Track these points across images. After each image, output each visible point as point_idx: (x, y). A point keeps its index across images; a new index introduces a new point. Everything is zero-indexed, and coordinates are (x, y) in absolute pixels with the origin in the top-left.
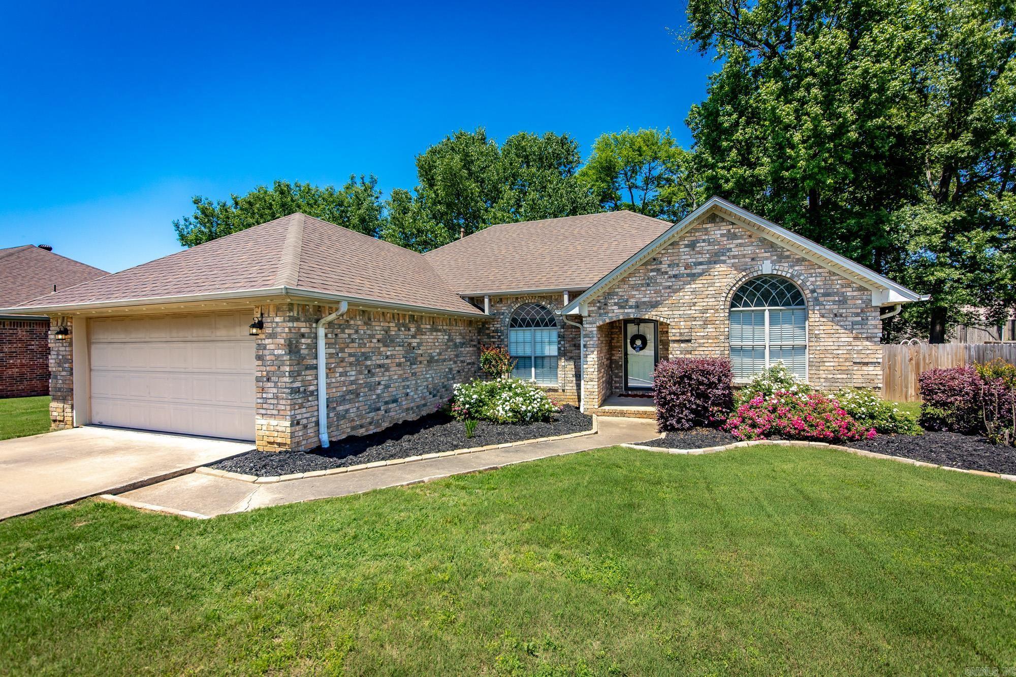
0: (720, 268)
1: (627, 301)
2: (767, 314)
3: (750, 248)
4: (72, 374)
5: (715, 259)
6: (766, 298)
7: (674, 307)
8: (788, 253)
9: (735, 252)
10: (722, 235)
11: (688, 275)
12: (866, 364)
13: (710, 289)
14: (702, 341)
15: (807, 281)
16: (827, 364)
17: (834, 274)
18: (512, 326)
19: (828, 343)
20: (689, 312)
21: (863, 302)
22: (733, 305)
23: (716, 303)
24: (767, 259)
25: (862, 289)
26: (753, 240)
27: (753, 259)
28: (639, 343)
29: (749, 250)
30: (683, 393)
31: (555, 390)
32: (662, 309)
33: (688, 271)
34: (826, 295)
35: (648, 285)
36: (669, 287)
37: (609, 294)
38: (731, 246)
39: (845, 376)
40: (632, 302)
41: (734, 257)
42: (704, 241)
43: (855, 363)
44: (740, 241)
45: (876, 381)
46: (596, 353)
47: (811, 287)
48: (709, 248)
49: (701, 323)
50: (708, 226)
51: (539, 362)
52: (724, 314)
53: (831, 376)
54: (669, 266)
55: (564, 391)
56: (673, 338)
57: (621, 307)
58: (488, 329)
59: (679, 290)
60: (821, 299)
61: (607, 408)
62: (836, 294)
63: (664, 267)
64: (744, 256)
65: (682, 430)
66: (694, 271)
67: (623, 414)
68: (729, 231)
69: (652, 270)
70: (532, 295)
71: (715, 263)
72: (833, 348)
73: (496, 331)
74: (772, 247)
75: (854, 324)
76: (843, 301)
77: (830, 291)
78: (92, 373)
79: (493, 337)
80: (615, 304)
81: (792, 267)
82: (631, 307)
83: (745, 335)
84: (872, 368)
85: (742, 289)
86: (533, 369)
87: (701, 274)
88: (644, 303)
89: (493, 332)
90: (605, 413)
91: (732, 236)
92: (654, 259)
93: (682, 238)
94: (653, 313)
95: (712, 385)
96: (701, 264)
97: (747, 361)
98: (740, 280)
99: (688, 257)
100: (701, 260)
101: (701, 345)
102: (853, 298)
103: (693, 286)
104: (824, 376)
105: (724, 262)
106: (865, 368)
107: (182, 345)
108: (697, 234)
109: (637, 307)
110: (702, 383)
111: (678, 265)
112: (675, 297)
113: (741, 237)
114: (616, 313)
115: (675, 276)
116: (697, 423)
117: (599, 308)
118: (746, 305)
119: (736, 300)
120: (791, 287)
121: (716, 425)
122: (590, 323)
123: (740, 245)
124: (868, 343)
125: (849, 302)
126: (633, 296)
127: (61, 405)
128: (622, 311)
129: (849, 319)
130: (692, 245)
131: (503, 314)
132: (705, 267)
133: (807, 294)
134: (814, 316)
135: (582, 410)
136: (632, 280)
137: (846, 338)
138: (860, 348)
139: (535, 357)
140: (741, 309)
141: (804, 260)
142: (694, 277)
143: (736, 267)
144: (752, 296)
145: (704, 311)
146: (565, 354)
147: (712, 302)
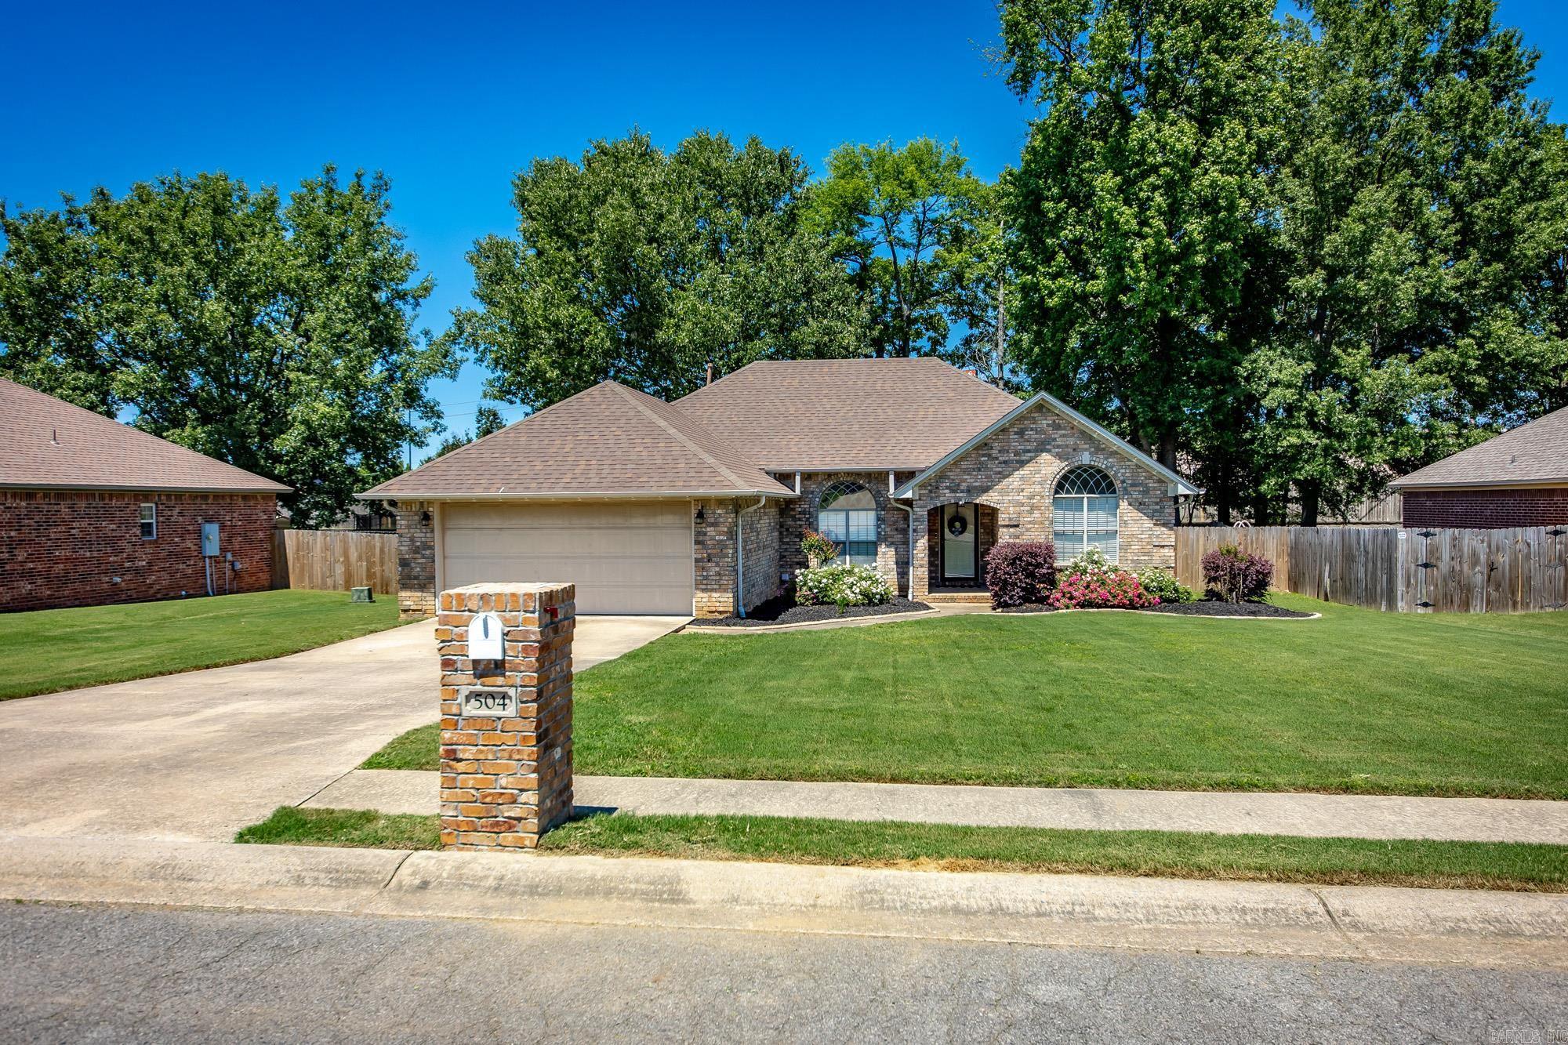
0: (1045, 457)
1: (959, 485)
2: (1085, 500)
3: (1072, 439)
4: (434, 561)
5: (1041, 448)
6: (1085, 487)
7: (1003, 492)
8: (1103, 447)
9: (1059, 441)
10: (1048, 425)
11: (1017, 462)
12: (1163, 547)
13: (1037, 476)
14: (1029, 526)
15: (1119, 473)
16: (1133, 547)
17: (1140, 467)
18: (822, 506)
19: (1134, 528)
20: (1017, 498)
21: (1161, 493)
22: (1057, 492)
23: (1041, 490)
24: (1086, 450)
25: (1160, 481)
26: (1074, 432)
27: (1074, 450)
28: (958, 524)
29: (1071, 441)
30: (1016, 573)
32: (992, 494)
33: (1017, 458)
34: (1132, 485)
35: (980, 470)
36: (999, 473)
37: (940, 477)
38: (1056, 436)
39: (1146, 557)
40: (964, 486)
41: (1058, 447)
42: (1032, 429)
43: (1154, 546)
44: (1063, 432)
45: (1168, 561)
46: (926, 537)
47: (1122, 478)
48: (1036, 436)
49: (1028, 508)
50: (1036, 415)
51: (854, 546)
52: (1048, 501)
53: (1135, 558)
54: (1000, 452)
56: (1003, 523)
57: (953, 491)
58: (793, 509)
59: (1008, 476)
60: (1129, 489)
61: (937, 595)
62: (1141, 484)
63: (994, 452)
64: (1067, 446)
65: (1014, 605)
66: (1023, 458)
67: (953, 600)
68: (1053, 422)
69: (983, 455)
70: (849, 474)
71: (1042, 451)
72: (1138, 532)
73: (804, 512)
74: (1090, 440)
75: (1155, 511)
76: (1146, 492)
77: (1136, 482)
78: (447, 561)
79: (800, 520)
80: (947, 488)
81: (1106, 459)
82: (962, 492)
83: (1066, 521)
84: (1166, 550)
85: (1065, 478)
86: (848, 556)
87: (1028, 462)
88: (975, 487)
89: (800, 513)
90: (936, 600)
91: (1057, 427)
92: (986, 445)
94: (984, 497)
95: (1039, 566)
96: (1029, 451)
97: (1068, 545)
98: (1063, 469)
99: (1017, 444)
100: (1029, 447)
101: (1028, 530)
102: (1155, 489)
103: (1022, 472)
104: (1130, 558)
105: (1049, 451)
106: (1161, 550)
107: (587, 531)
108: (1025, 423)
109: (968, 491)
110: (1030, 564)
111: (1008, 452)
112: (1005, 482)
113: (1065, 428)
114: (946, 497)
115: (1005, 462)
116: (1026, 599)
117: (931, 491)
118: (1068, 492)
119: (1060, 487)
120: (1105, 477)
121: (1042, 600)
122: (921, 507)
123: (1064, 436)
124: (1163, 528)
125: (1151, 492)
126: (965, 481)
127: (419, 594)
128: (953, 495)
129: (1151, 507)
130: (1021, 433)
131: (812, 492)
132: (1032, 454)
133: (1118, 485)
134: (1124, 504)
135: (910, 597)
136: (964, 464)
137: (1148, 524)
138: (1159, 532)
139: (850, 542)
140: (1064, 495)
141: (1116, 453)
142: (1022, 463)
143: (1059, 456)
144: (1073, 484)
145: (1031, 497)
146: (885, 540)
147: (1038, 488)
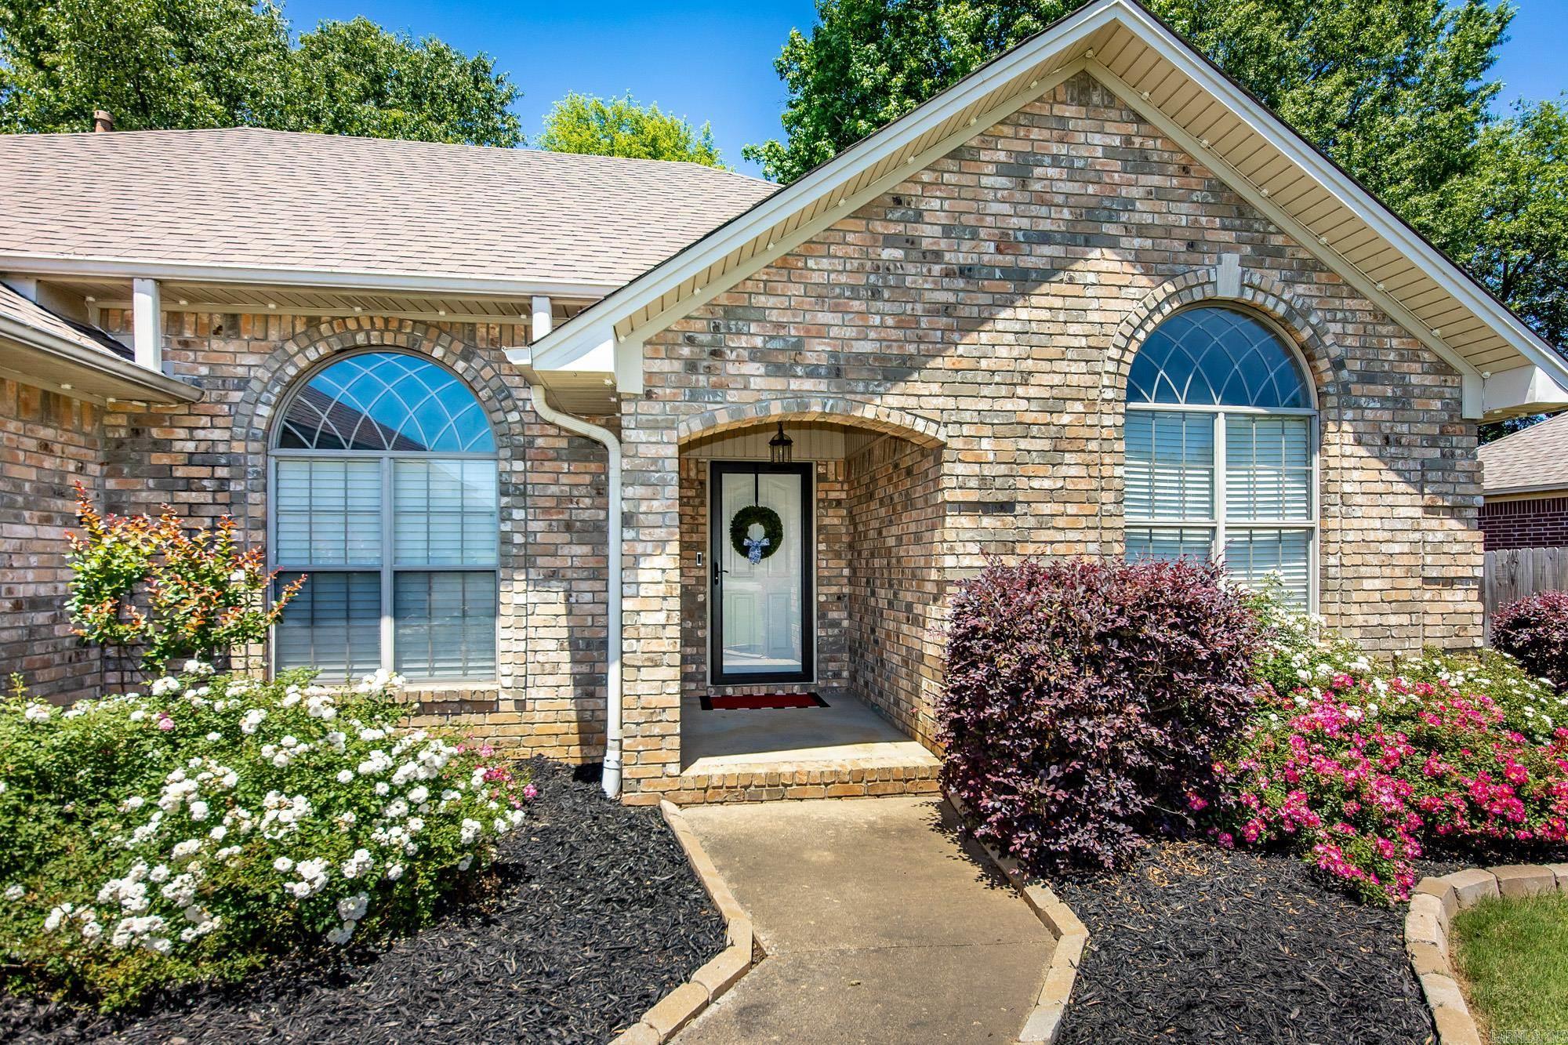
0: (1101, 262)
1: (798, 347)
2: (1220, 424)
3: (1184, 207)
5: (1088, 227)
6: (1219, 379)
7: (961, 382)
8: (1278, 240)
9: (1145, 213)
10: (1110, 152)
11: (1009, 273)
12: (1449, 582)
13: (1073, 329)
14: (1047, 509)
15: (1326, 336)
16: (1367, 584)
17: (1385, 318)
18: (288, 439)
19: (1369, 520)
20: (1009, 405)
21: (1446, 406)
22: (1133, 394)
23: (1088, 380)
24: (1228, 248)
25: (1443, 367)
26: (1193, 183)
27: (1191, 245)
28: (757, 532)
29: (1181, 214)
31: (485, 705)
32: (920, 388)
33: (1008, 260)
34: (1366, 377)
35: (875, 294)
36: (947, 309)
37: (729, 312)
38: (1135, 192)
39: (1404, 619)
40: (817, 352)
41: (1142, 230)
42: (1056, 161)
43: (1427, 580)
44: (1156, 180)
45: (1472, 631)
46: (674, 548)
47: (1335, 351)
48: (1070, 187)
49: (1046, 445)
50: (1069, 111)
51: (414, 590)
52: (1109, 422)
53: (1374, 620)
54: (947, 231)
55: (520, 705)
56: (959, 496)
57: (779, 370)
58: (163, 444)
59: (975, 324)
60: (1356, 389)
61: (710, 767)
62: (1387, 377)
63: (929, 234)
64: (1168, 231)
66: (1025, 264)
67: (776, 788)
68: (1128, 139)
69: (890, 241)
71: (1090, 241)
72: (1381, 535)
73: (207, 458)
74: (1241, 215)
75: (1426, 466)
76: (1403, 402)
77: (1376, 367)
79: (189, 484)
80: (755, 355)
81: (1289, 282)
82: (812, 373)
83: (1162, 493)
84: (1460, 595)
85: (1160, 342)
86: (387, 625)
87: (1045, 276)
88: (860, 357)
89: (191, 460)
90: (710, 793)
91: (1141, 162)
92: (898, 201)
93: (989, 139)
94: (890, 400)
96: (1045, 238)
98: (1158, 308)
99: (1006, 209)
100: (1045, 225)
101: (1044, 523)
102: (1425, 392)
103: (1023, 314)
104: (1360, 620)
105: (1112, 243)
106: (1447, 595)
108: (1035, 134)
109: (836, 372)
111: (975, 236)
112: (966, 346)
113: (1161, 168)
114: (755, 393)
115: (965, 274)
117: (691, 366)
118: (1165, 394)
119: (1139, 381)
120: (1281, 347)
122: (653, 426)
123: (1156, 194)
124: (1453, 524)
125: (1416, 404)
126: (821, 332)
128: (778, 383)
129: (1417, 453)
130: (1019, 170)
131: (243, 384)
132: (1056, 251)
133: (1319, 376)
134: (1340, 440)
135: (609, 783)
136: (820, 268)
137: (1408, 504)
138: (1440, 536)
139: (397, 574)
140: (1151, 405)
141: (1317, 266)
142: (1025, 281)
143: (1145, 263)
144: (1179, 367)
145: (1055, 404)
146: (527, 562)
147: (1076, 373)
